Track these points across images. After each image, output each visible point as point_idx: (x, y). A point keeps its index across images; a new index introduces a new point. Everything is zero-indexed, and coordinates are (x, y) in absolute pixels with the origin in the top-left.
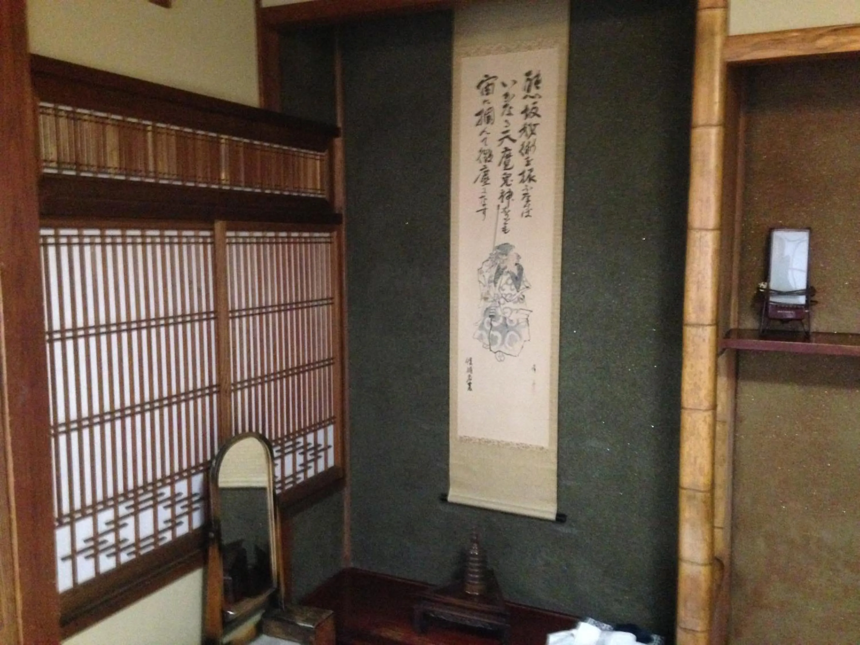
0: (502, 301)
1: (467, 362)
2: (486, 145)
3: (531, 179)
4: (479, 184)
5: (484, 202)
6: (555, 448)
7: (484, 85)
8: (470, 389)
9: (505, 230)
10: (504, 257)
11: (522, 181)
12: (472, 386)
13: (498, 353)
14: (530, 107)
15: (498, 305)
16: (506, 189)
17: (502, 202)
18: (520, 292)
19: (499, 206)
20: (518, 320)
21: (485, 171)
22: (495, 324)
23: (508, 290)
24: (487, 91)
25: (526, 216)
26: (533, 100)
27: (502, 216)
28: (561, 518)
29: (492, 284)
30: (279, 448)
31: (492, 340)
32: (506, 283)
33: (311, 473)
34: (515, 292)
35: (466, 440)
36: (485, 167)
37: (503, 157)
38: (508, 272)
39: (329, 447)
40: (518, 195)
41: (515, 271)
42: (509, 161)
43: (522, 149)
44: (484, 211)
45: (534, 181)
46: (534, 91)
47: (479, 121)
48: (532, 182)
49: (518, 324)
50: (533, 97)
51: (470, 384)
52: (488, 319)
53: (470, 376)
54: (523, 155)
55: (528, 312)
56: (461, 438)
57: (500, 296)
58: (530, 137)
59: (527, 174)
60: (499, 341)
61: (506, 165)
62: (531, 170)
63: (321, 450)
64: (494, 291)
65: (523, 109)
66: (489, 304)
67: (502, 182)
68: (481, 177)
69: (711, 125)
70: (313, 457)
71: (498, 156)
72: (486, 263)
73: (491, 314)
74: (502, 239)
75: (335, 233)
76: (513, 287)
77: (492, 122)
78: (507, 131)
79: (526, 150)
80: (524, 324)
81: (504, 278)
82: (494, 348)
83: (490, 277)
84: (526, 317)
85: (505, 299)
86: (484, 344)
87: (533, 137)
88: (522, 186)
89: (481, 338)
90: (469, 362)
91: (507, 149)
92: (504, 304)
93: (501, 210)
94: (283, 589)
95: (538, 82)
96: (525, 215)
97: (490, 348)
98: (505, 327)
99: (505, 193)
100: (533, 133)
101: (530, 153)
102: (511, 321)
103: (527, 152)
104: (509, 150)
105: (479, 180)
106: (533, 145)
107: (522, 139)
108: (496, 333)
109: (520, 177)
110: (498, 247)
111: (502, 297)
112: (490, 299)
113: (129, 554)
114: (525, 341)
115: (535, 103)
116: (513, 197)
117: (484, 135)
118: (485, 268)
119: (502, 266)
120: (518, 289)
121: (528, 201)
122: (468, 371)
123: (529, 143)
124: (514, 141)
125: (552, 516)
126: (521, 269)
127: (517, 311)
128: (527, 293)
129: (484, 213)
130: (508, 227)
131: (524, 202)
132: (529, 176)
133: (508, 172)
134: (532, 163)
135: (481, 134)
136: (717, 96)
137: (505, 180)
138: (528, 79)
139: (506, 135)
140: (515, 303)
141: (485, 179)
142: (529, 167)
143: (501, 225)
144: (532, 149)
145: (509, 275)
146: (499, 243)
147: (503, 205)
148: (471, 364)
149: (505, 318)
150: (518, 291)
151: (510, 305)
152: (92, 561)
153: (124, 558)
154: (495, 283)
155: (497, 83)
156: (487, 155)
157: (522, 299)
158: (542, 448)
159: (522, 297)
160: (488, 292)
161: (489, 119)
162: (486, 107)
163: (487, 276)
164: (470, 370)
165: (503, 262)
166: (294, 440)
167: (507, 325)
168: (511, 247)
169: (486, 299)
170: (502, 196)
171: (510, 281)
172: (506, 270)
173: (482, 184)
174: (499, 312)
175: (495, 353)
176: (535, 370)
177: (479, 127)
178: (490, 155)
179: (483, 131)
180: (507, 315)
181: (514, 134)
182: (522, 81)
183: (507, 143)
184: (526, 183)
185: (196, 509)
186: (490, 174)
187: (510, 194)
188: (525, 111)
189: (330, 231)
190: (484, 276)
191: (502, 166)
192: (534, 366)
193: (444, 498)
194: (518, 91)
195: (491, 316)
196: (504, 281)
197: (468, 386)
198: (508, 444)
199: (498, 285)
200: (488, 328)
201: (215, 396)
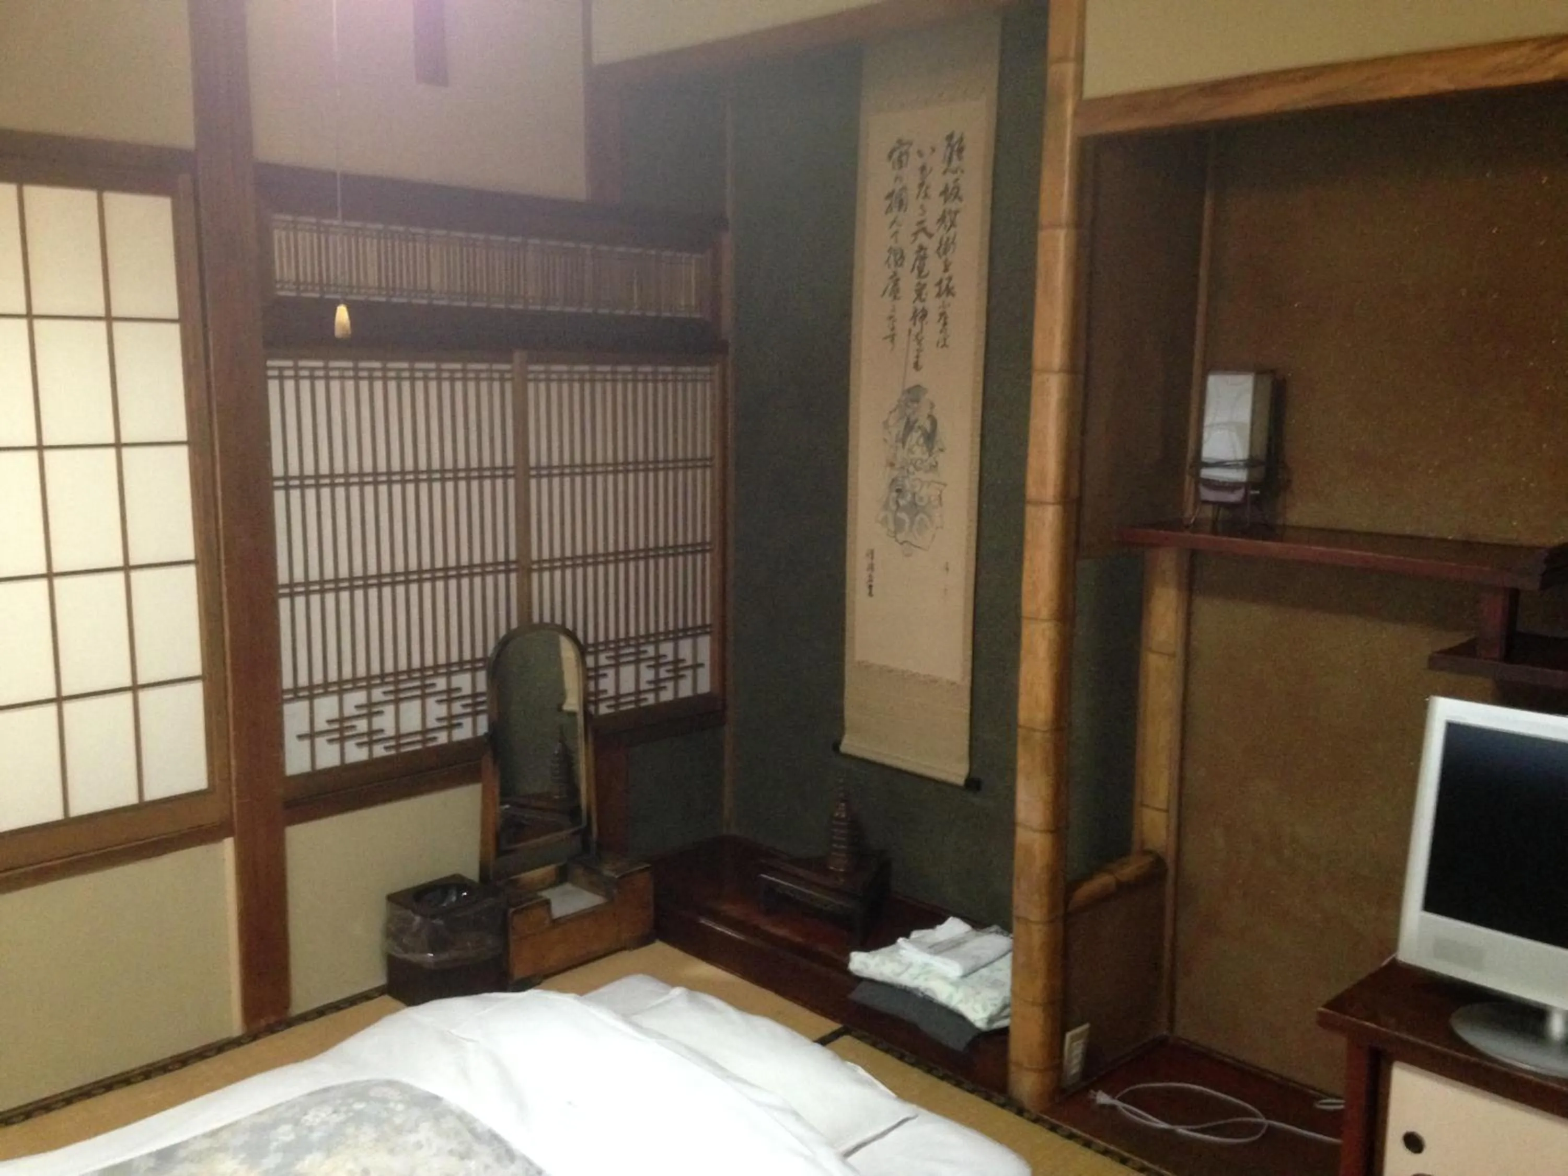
0: (911, 469)
1: (867, 555)
2: (896, 241)
3: (949, 291)
4: (888, 299)
5: (893, 324)
6: (967, 682)
7: (896, 155)
8: (870, 594)
9: (917, 366)
10: (915, 405)
11: (939, 295)
12: (874, 590)
13: (905, 544)
14: (951, 186)
15: (906, 474)
16: (919, 305)
17: (915, 324)
18: (934, 456)
19: (910, 331)
20: (929, 498)
21: (895, 279)
22: (902, 502)
23: (919, 452)
24: (900, 163)
25: (942, 347)
26: (955, 176)
27: (914, 345)
28: (973, 784)
29: (900, 445)
30: (612, 654)
31: (899, 524)
32: (917, 443)
33: (667, 696)
34: (926, 456)
35: (866, 667)
36: (895, 274)
37: (916, 260)
38: (919, 427)
39: (702, 665)
40: (933, 315)
41: (928, 425)
42: (924, 265)
43: (939, 248)
44: (892, 337)
45: (953, 295)
46: (955, 163)
47: (890, 205)
48: (950, 297)
49: (929, 502)
50: (955, 172)
51: (870, 587)
52: (894, 494)
53: (870, 576)
54: (940, 257)
55: (942, 487)
56: (859, 663)
57: (909, 462)
58: (949, 229)
59: (945, 283)
60: (907, 525)
61: (920, 271)
62: (950, 279)
63: (686, 668)
64: (902, 454)
65: (942, 189)
66: (895, 473)
67: (914, 295)
68: (890, 287)
69: (1060, 226)
70: (671, 675)
71: (910, 257)
72: (893, 414)
73: (897, 488)
74: (914, 378)
75: (717, 368)
76: (925, 448)
77: (904, 207)
78: (922, 222)
79: (945, 247)
80: (937, 503)
81: (915, 436)
82: (901, 537)
83: (897, 435)
84: (939, 493)
85: (915, 466)
86: (889, 530)
87: (953, 230)
88: (939, 302)
89: (884, 521)
90: (870, 556)
91: (921, 248)
92: (914, 473)
93: (913, 337)
94: (595, 829)
95: (961, 150)
96: (941, 344)
97: (895, 537)
98: (914, 508)
99: (918, 312)
100: (953, 224)
101: (949, 254)
102: (921, 499)
103: (945, 252)
104: (926, 249)
105: (887, 294)
106: (953, 243)
107: (940, 233)
108: (903, 515)
109: (937, 289)
110: (909, 391)
111: (911, 463)
112: (897, 466)
113: (386, 748)
114: (937, 528)
115: (957, 180)
116: (928, 318)
117: (895, 228)
118: (891, 422)
119: (913, 418)
120: (930, 451)
121: (945, 324)
122: (868, 569)
123: (948, 239)
124: (930, 236)
125: (960, 781)
126: (934, 422)
127: (929, 483)
128: (941, 458)
129: (892, 341)
130: (922, 361)
131: (940, 326)
132: (947, 286)
133: (923, 281)
134: (951, 267)
135: (891, 227)
136: (1066, 186)
137: (920, 292)
138: (949, 145)
139: (922, 228)
140: (926, 472)
141: (895, 293)
142: (947, 275)
143: (912, 360)
144: (952, 247)
145: (920, 432)
146: (909, 384)
147: (915, 330)
148: (872, 558)
149: (914, 494)
150: (930, 455)
151: (920, 475)
152: (336, 747)
153: (379, 751)
154: (904, 443)
155: (913, 150)
156: (898, 256)
157: (934, 467)
158: (953, 683)
159: (934, 464)
160: (895, 455)
161: (901, 204)
162: (898, 186)
163: (894, 431)
164: (871, 567)
165: (914, 413)
166: (638, 646)
167: (915, 504)
168: (925, 391)
169: (892, 465)
170: (914, 317)
171: (921, 441)
172: (917, 425)
173: (891, 298)
174: (907, 483)
175: (902, 544)
176: (947, 569)
177: (889, 215)
178: (902, 257)
179: (894, 222)
180: (917, 489)
181: (931, 225)
182: (942, 149)
183: (922, 238)
184: (944, 297)
185: (482, 712)
186: (901, 284)
187: (924, 314)
188: (944, 192)
189: (711, 364)
190: (890, 433)
191: (916, 271)
192: (947, 563)
193: (836, 746)
194: (937, 162)
195: (898, 491)
196: (914, 441)
197: (867, 591)
198: (914, 675)
199: (907, 446)
200: (894, 507)
201: (513, 576)
